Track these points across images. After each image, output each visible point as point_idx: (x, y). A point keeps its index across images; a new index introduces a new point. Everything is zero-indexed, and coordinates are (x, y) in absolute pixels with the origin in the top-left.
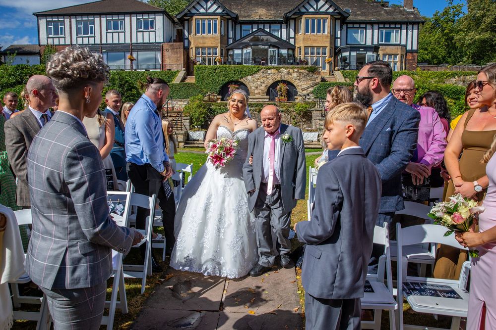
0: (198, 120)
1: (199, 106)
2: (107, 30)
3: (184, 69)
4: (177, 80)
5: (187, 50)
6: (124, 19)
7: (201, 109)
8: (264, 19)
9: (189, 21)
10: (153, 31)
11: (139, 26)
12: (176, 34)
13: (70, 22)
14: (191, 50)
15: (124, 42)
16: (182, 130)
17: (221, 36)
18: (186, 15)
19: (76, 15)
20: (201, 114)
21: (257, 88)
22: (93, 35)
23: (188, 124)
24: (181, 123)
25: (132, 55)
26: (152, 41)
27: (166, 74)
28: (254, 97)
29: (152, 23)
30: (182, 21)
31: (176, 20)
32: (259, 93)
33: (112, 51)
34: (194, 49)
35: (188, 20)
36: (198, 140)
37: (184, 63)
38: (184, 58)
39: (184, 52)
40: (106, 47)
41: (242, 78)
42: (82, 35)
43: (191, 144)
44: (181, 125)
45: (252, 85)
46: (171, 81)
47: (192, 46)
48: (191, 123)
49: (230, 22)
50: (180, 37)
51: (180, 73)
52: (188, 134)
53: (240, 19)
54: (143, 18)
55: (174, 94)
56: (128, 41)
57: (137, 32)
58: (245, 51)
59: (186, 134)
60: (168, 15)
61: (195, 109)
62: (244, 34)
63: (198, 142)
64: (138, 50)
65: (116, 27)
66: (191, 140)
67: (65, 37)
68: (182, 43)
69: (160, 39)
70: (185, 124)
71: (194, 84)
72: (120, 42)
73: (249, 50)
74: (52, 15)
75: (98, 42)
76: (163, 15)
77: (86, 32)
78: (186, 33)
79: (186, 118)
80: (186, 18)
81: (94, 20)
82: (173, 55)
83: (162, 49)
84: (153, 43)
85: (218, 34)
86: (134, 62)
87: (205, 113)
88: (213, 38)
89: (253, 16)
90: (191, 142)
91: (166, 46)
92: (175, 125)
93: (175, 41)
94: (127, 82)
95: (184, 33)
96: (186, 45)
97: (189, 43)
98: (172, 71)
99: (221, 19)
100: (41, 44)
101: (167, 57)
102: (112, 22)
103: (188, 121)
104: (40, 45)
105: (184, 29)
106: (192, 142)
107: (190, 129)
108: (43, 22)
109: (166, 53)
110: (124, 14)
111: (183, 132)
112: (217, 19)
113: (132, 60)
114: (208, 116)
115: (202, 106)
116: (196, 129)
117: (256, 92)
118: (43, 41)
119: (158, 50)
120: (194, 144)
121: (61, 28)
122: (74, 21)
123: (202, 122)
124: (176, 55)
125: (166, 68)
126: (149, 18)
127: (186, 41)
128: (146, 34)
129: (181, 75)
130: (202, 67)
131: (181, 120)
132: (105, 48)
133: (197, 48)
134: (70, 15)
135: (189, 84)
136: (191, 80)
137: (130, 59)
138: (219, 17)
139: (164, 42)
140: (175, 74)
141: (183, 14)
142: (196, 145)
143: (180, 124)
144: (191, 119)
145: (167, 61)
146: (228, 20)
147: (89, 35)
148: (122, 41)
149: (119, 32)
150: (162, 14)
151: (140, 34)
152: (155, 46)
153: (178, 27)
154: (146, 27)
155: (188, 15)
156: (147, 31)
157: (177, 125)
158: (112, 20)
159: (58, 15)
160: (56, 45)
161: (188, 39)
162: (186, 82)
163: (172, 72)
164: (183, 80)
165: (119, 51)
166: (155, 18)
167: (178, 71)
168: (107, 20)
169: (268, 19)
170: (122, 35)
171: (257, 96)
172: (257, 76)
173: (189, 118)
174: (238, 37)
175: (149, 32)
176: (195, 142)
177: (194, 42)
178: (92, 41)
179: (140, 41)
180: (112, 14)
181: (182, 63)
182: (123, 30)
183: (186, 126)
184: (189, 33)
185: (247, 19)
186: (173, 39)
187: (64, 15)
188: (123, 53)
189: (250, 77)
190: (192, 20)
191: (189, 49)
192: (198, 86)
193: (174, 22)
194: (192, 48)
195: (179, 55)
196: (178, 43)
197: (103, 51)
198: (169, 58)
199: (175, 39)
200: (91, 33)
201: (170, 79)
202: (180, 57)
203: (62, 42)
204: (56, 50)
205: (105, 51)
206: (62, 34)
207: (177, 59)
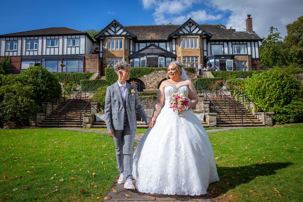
2: (46, 46)
3: (99, 71)
4: (93, 78)
5: (101, 60)
6: (59, 39)
8: (155, 39)
9: (104, 40)
10: (78, 47)
11: (68, 44)
13: (22, 41)
15: (58, 54)
17: (125, 50)
18: (101, 36)
19: (26, 36)
21: (151, 83)
22: (37, 50)
25: (62, 62)
26: (77, 53)
27: (85, 75)
28: (149, 90)
30: (98, 41)
31: (95, 40)
32: (152, 88)
33: (49, 60)
37: (99, 67)
38: (99, 64)
39: (99, 61)
40: (45, 57)
41: (140, 76)
42: (29, 50)
45: (147, 81)
49: (131, 41)
50: (97, 51)
51: (95, 74)
52: (95, 116)
53: (138, 39)
54: (72, 38)
55: (90, 88)
56: (61, 53)
57: (67, 47)
58: (142, 59)
60: (89, 36)
62: (141, 48)
64: (67, 59)
65: (53, 44)
67: (17, 51)
68: (98, 55)
69: (82, 52)
71: (105, 81)
72: (55, 54)
73: (145, 58)
74: (9, 37)
75: (40, 54)
76: (85, 36)
77: (32, 48)
78: (101, 48)
79: (94, 103)
80: (101, 38)
81: (38, 39)
82: (91, 63)
83: (84, 58)
84: (78, 55)
85: (123, 49)
86: (64, 67)
88: (119, 51)
89: (147, 37)
90: (97, 123)
91: (87, 57)
96: (101, 56)
98: (90, 73)
99: (125, 39)
101: (87, 64)
102: (50, 41)
103: (96, 106)
105: (100, 46)
107: (97, 113)
109: (87, 61)
110: (59, 36)
112: (123, 39)
113: (62, 66)
116: (102, 112)
117: (150, 87)
119: (81, 59)
120: (99, 124)
121: (15, 45)
122: (24, 40)
124: (94, 63)
125: (86, 71)
126: (76, 38)
127: (101, 54)
128: (73, 49)
129: (96, 75)
130: (111, 69)
132: (43, 58)
133: (108, 58)
134: (22, 37)
135: (101, 80)
136: (103, 78)
137: (61, 65)
138: (124, 38)
139: (85, 54)
140: (92, 74)
141: (99, 36)
143: (90, 108)
145: (87, 67)
146: (130, 39)
147: (34, 49)
148: (56, 53)
149: (54, 48)
151: (69, 49)
152: (79, 56)
154: (73, 44)
155: (103, 36)
156: (74, 47)
157: (87, 109)
158: (50, 39)
159: (14, 37)
160: (11, 56)
161: (102, 52)
164: (98, 78)
165: (54, 60)
166: (80, 38)
167: (94, 73)
168: (47, 39)
169: (157, 39)
170: (56, 49)
171: (151, 89)
172: (150, 75)
174: (137, 50)
177: (107, 54)
178: (36, 54)
179: (69, 53)
180: (50, 35)
182: (58, 46)
185: (143, 39)
186: (92, 52)
187: (18, 37)
188: (57, 62)
189: (145, 76)
192: (107, 82)
193: (93, 42)
194: (105, 58)
195: (95, 63)
196: (95, 55)
197: (43, 60)
198: (89, 64)
199: (93, 52)
200: (36, 48)
201: (88, 78)
202: (96, 64)
203: (15, 54)
204: (11, 60)
205: (44, 60)
206: (15, 49)
207: (94, 66)
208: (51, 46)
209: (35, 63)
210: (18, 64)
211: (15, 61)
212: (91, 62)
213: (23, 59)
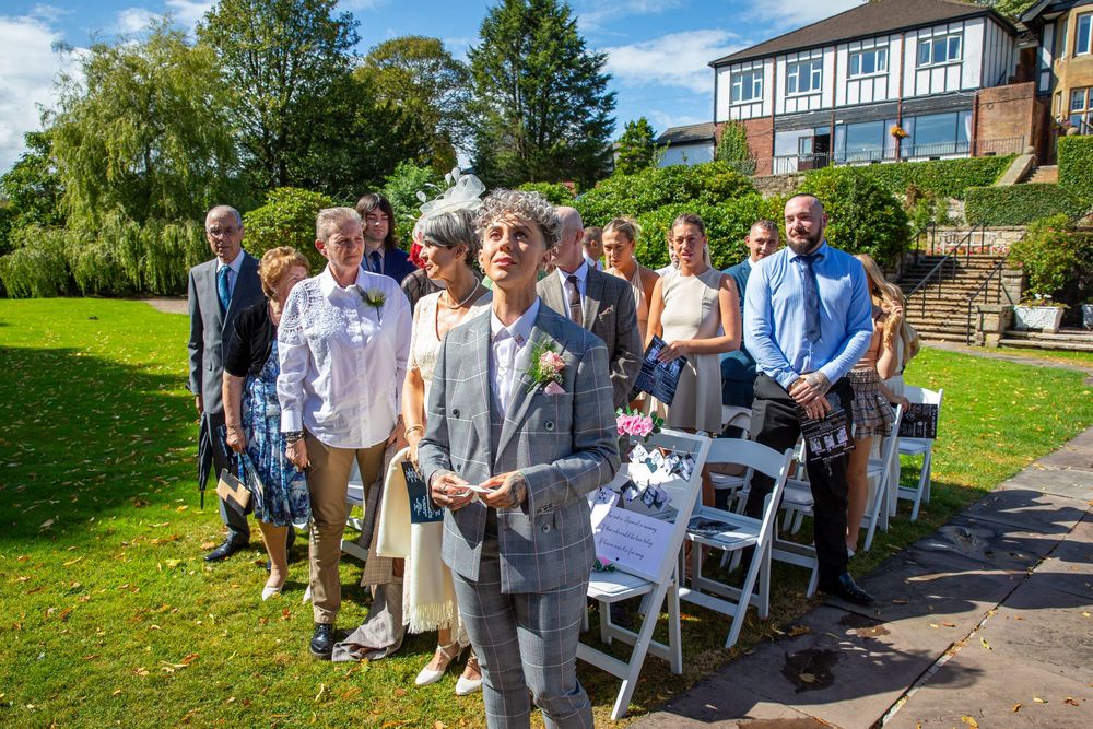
0: (1045, 278)
1: (1051, 245)
2: (848, 76)
3: (1032, 148)
4: (1007, 179)
5: (1044, 99)
6: (888, 47)
7: (1059, 252)
9: (1058, 24)
10: (957, 64)
11: (921, 56)
12: (1017, 61)
13: (775, 69)
14: (1056, 100)
15: (884, 99)
16: (999, 302)
18: (1049, 9)
19: (785, 53)
20: (1054, 263)
22: (818, 91)
23: (1018, 289)
24: (1000, 284)
25: (900, 125)
26: (953, 87)
27: (980, 165)
29: (954, 44)
30: (1036, 27)
31: (1020, 27)
33: (857, 120)
34: (1066, 95)
35: (1055, 21)
36: (1040, 330)
37: (1033, 133)
38: (1034, 120)
39: (1035, 106)
40: (844, 114)
42: (796, 94)
43: (1020, 337)
44: (999, 291)
46: (992, 182)
47: (1062, 86)
48: (1026, 285)
50: (1029, 68)
51: (1017, 160)
52: (1014, 314)
54: (933, 37)
55: (996, 214)
56: (894, 95)
57: (916, 71)
59: (1009, 314)
60: (999, 17)
61: (1041, 250)
63: (1038, 335)
64: (918, 113)
65: (868, 67)
66: (1021, 330)
67: (762, 102)
68: (1032, 83)
69: (972, 80)
70: (1008, 288)
71: (1053, 186)
72: (876, 99)
74: (741, 62)
75: (828, 103)
76: (985, 22)
77: (804, 86)
78: (1046, 57)
79: (1012, 273)
80: (1048, 16)
81: (822, 58)
82: (1004, 117)
83: (977, 104)
84: (954, 92)
86: (904, 141)
87: (1069, 261)
91: (987, 96)
92: (982, 289)
93: (1013, 81)
94: (874, 189)
95: (1041, 58)
96: (1044, 86)
97: (1053, 81)
98: (997, 156)
100: (718, 120)
101: (989, 121)
102: (861, 56)
103: (1018, 280)
104: (716, 123)
105: (1041, 45)
106: (1023, 333)
107: (1021, 302)
108: (725, 77)
109: (985, 113)
110: (889, 35)
111: (999, 308)
113: (899, 138)
114: (1077, 266)
115: (1061, 241)
116: (1036, 302)
118: (722, 117)
119: (967, 109)
120: (1027, 338)
121: (757, 84)
122: (781, 65)
123: (1056, 283)
124: (1013, 116)
125: (982, 151)
126: (948, 34)
127: (1045, 78)
128: (938, 74)
129: (1022, 163)
130: (1080, 141)
131: (1000, 279)
132: (839, 116)
133: (1074, 91)
134: (774, 56)
135: (1038, 186)
136: (1047, 175)
137: (896, 135)
139: (982, 87)
140: (1004, 162)
141: (1042, 7)
142: (1033, 343)
143: (997, 287)
144: (1026, 277)
145: (988, 133)
147: (811, 91)
148: (880, 96)
149: (874, 78)
150: (981, 20)
151: (923, 76)
152: (960, 98)
153: (1024, 44)
154: (939, 56)
155: (1056, 8)
156: (940, 67)
157: (987, 290)
158: (862, 51)
159: (752, 60)
160: (745, 120)
161: (1050, 70)
162: (1033, 181)
163: (997, 160)
164: (1025, 177)
165: (871, 119)
166: (963, 33)
167: (1014, 156)
168: (849, 54)
170: (881, 83)
173: (1020, 272)
175: (946, 66)
176: (1031, 334)
177: (1069, 76)
178: (815, 104)
179: (923, 90)
180: (861, 39)
181: (1029, 133)
182: (885, 72)
183: (1011, 294)
184: (1055, 54)
186: (1008, 75)
187: (763, 58)
188: (882, 123)
190: (1067, 19)
191: (1050, 96)
192: (1063, 192)
193: (1014, 34)
194: (1059, 93)
195: (1020, 115)
196: (1021, 85)
197: (837, 122)
198: (993, 124)
199: (1014, 74)
200: (816, 87)
201: (990, 175)
202: (1024, 118)
203: (757, 113)
204: (745, 130)
205: (841, 122)
206: (757, 96)
207: (1015, 126)
208: (865, 71)
209: (813, 134)
210: (764, 142)
211: (756, 133)
212: (1001, 114)
213: (778, 123)
